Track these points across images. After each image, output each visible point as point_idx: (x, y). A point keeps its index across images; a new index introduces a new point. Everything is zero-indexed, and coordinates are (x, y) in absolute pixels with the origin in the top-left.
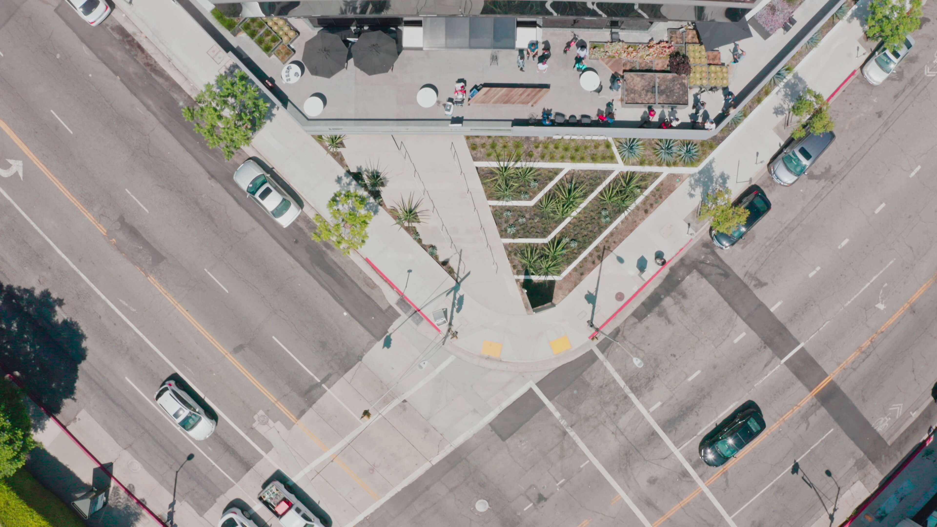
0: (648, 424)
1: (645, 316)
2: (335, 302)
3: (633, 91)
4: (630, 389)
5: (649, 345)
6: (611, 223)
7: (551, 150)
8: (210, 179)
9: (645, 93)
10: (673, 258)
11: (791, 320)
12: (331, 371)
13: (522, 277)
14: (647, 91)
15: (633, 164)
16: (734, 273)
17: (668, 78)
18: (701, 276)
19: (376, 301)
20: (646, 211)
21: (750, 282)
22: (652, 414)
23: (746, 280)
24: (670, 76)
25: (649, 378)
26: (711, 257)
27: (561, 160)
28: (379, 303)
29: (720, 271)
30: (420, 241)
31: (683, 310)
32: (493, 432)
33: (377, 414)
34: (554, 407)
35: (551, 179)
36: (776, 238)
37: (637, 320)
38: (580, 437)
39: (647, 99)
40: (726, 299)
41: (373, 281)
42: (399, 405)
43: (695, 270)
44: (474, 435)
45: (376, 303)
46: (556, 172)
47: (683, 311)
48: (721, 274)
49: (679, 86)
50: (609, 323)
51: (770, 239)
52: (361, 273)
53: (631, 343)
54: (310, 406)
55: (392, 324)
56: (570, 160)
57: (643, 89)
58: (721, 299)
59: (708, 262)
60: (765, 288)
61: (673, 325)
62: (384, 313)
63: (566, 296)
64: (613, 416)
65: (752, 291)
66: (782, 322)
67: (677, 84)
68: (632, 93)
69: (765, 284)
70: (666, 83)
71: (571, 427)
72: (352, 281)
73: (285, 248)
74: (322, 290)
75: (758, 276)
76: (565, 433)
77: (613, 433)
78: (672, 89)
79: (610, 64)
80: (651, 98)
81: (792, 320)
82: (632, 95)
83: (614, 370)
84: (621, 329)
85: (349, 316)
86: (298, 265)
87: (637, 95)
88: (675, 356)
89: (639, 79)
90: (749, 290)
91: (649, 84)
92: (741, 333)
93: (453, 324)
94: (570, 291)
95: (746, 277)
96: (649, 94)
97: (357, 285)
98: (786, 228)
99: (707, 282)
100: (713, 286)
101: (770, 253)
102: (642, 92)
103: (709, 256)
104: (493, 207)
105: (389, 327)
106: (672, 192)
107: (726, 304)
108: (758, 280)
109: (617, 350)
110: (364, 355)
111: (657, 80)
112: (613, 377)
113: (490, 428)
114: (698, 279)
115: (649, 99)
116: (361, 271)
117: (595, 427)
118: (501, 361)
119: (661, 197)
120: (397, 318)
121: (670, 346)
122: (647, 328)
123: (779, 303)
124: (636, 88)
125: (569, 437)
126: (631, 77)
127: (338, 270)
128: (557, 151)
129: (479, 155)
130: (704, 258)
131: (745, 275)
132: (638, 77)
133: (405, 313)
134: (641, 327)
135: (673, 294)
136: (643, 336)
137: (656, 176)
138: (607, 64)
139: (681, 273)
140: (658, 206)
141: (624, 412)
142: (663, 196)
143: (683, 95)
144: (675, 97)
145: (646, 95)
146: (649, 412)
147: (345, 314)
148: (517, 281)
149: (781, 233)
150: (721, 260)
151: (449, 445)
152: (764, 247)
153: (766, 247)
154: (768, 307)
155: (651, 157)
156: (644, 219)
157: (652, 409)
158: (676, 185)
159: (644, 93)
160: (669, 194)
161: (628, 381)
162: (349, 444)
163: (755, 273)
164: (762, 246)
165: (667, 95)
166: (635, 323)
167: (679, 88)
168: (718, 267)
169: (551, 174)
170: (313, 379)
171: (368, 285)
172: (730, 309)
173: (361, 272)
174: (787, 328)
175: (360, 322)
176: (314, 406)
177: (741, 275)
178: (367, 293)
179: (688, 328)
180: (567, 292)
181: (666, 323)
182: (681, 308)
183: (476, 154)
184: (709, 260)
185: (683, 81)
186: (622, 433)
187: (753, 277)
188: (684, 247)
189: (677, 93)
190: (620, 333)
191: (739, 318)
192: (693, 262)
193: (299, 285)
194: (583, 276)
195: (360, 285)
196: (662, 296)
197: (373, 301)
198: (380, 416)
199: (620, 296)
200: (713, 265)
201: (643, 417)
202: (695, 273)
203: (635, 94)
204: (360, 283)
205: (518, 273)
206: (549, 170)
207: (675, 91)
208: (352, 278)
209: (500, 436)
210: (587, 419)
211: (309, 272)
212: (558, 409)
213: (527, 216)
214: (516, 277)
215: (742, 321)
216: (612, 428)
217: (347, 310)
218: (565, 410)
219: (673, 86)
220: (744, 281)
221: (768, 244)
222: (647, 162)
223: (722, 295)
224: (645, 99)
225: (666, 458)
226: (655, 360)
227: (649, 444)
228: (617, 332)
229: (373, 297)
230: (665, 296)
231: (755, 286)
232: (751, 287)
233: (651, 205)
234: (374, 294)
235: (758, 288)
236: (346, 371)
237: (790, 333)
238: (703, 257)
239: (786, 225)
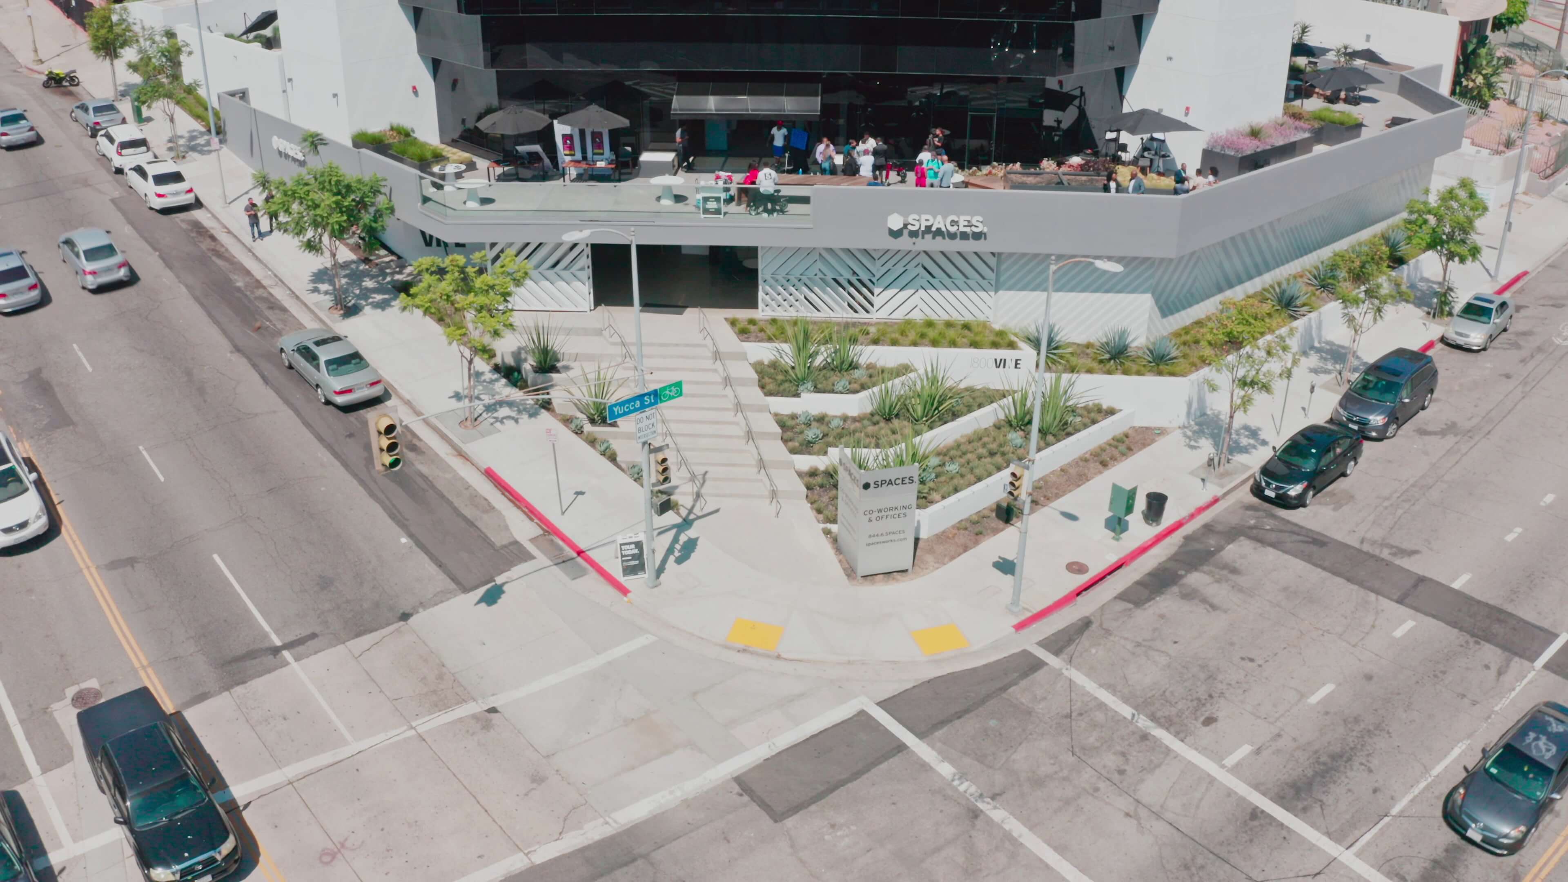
0: (1230, 793)
1: (1150, 599)
2: (389, 521)
4: (1152, 720)
5: (1175, 642)
12: (317, 629)
16: (1333, 539)
18: (1258, 544)
19: (484, 530)
20: (1104, 464)
21: (1378, 550)
22: (1235, 770)
23: (1367, 548)
25: (1199, 699)
26: (1272, 522)
28: (490, 535)
29: (1300, 538)
30: (611, 457)
31: (1239, 589)
32: (746, 798)
33: (405, 728)
34: (934, 753)
36: (1397, 498)
37: (1130, 606)
38: (1024, 825)
41: (489, 503)
42: (475, 717)
43: (1242, 538)
44: (685, 801)
45: (483, 533)
47: (1241, 591)
48: (1306, 543)
51: (1386, 499)
52: (467, 489)
53: (1126, 639)
54: (227, 688)
55: (509, 570)
58: (1326, 574)
59: (1268, 528)
60: (1417, 556)
61: (1225, 612)
62: (496, 551)
63: (946, 563)
64: (1116, 777)
65: (1392, 563)
66: (1492, 603)
69: (1416, 552)
71: (993, 798)
72: (442, 497)
73: (321, 439)
74: (369, 501)
75: (1392, 542)
76: (975, 814)
77: (1127, 815)
81: (1512, 600)
83: (1094, 685)
84: (1096, 619)
85: (412, 543)
86: (336, 463)
88: (1252, 660)
92: (1404, 621)
94: (951, 558)
95: (1366, 544)
97: (450, 503)
98: (1413, 486)
99: (1280, 553)
100: (1296, 557)
103: (1265, 521)
104: (776, 409)
105: (502, 573)
106: (1150, 444)
109: (1093, 651)
110: (418, 612)
112: (1096, 698)
113: (737, 789)
114: (1254, 548)
117: (1067, 802)
118: (778, 657)
119: (1130, 449)
120: (526, 561)
121: (1232, 644)
122: (1161, 617)
123: (1466, 576)
125: (990, 822)
127: (419, 480)
130: (1256, 523)
131: (1362, 542)
134: (1144, 616)
135: (1206, 568)
136: (1156, 630)
139: (1212, 542)
141: (1150, 768)
142: (1135, 449)
146: (1223, 766)
147: (404, 540)
148: (826, 532)
149: (1406, 491)
150: (1295, 525)
151: (601, 820)
152: (1381, 508)
153: (1386, 508)
154: (1444, 582)
156: (1101, 472)
157: (1231, 760)
161: (1142, 705)
162: (291, 783)
163: (1384, 539)
166: (1129, 611)
168: (1294, 533)
170: (266, 636)
171: (475, 507)
173: (468, 487)
174: (1508, 610)
175: (432, 557)
176: (239, 690)
177: (1352, 542)
178: (469, 517)
179: (1266, 616)
180: (946, 558)
181: (1206, 609)
182: (1233, 587)
184: (1270, 526)
186: (1158, 816)
187: (1382, 544)
190: (1095, 625)
191: (1383, 599)
192: (1234, 528)
193: (323, 489)
194: (983, 537)
195: (456, 505)
196: (1182, 572)
197: (478, 529)
198: (413, 732)
199: (1077, 568)
200: (1282, 532)
201: (1212, 780)
202: (1244, 542)
204: (458, 502)
208: (444, 493)
209: (766, 807)
210: (1038, 782)
212: (945, 757)
215: (1393, 603)
216: (1123, 803)
217: (411, 536)
218: (967, 761)
220: (1365, 550)
221: (1386, 504)
223: (1325, 570)
225: (1319, 873)
226: (1203, 667)
227: (1251, 841)
228: (1086, 624)
229: (480, 524)
230: (1189, 572)
231: (1394, 555)
232: (1386, 556)
233: (1113, 458)
235: (1402, 558)
236: (358, 635)
237: (1522, 619)
238: (1252, 522)
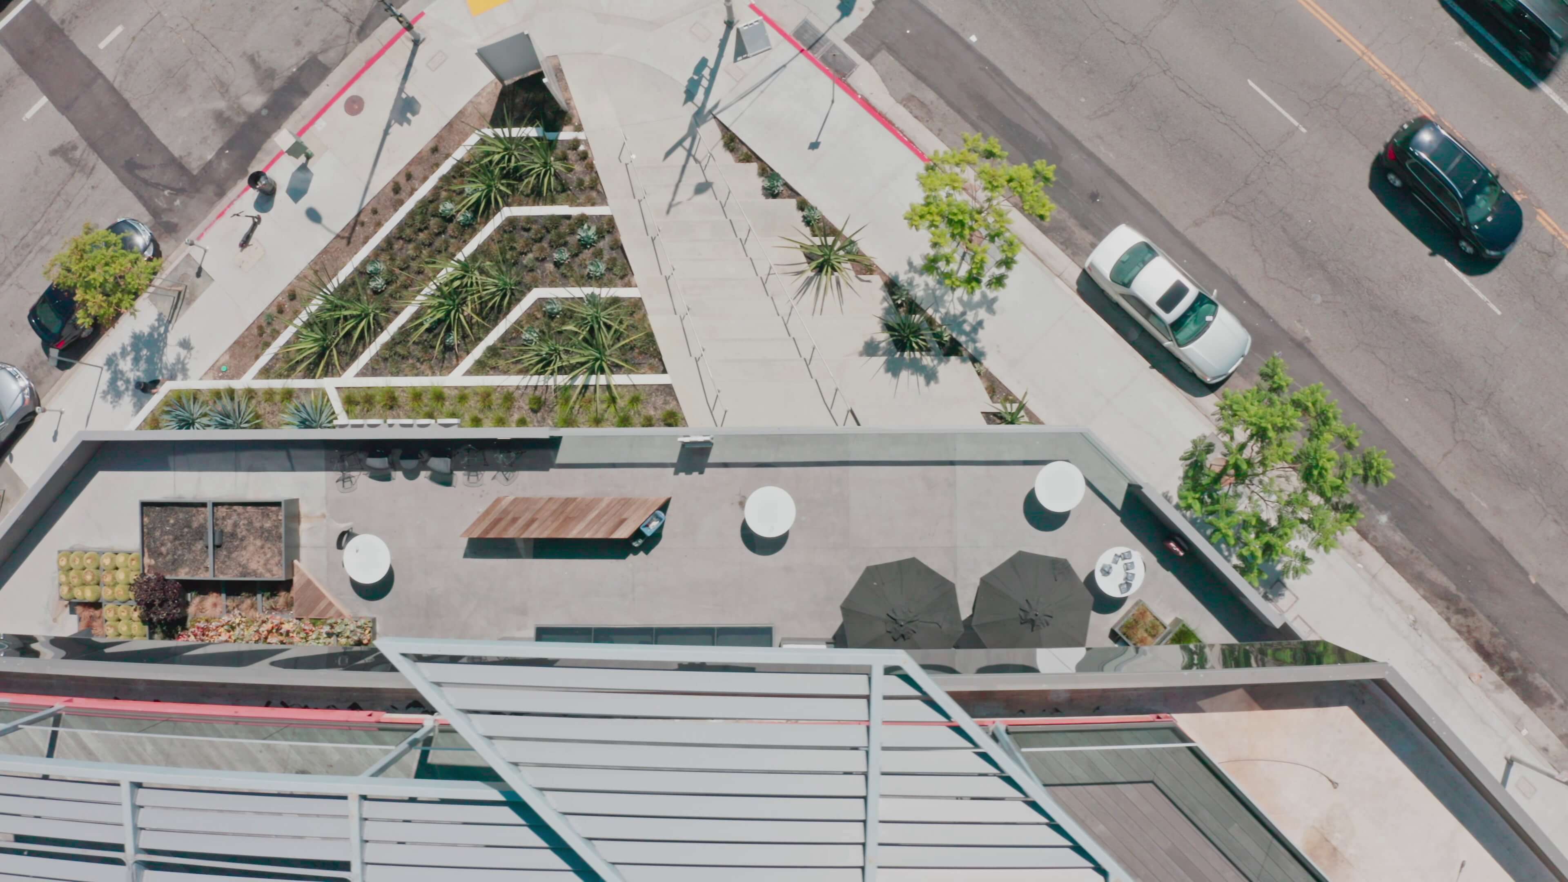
1: (301, 69)
2: (997, 63)
3: (267, 535)
5: (296, 8)
6: (365, 263)
7: (490, 415)
8: (1308, 339)
9: (238, 530)
10: (239, 196)
11: (10, 81)
13: (566, 135)
14: (233, 535)
15: (307, 391)
16: (116, 173)
17: (187, 570)
18: (183, 162)
20: (292, 297)
21: (85, 155)
23: (93, 158)
24: (183, 574)
26: (161, 203)
27: (466, 391)
28: (897, 63)
29: (144, 174)
30: (803, 205)
31: (223, 87)
35: (493, 351)
36: (30, 252)
37: (321, 58)
39: (235, 517)
40: (134, 115)
41: (911, 113)
43: (195, 173)
45: (903, 65)
46: (481, 367)
47: (222, 84)
48: (143, 167)
49: (163, 550)
50: (379, 47)
51: (42, 249)
52: (940, 130)
53: (335, 9)
55: (864, 20)
56: (447, 392)
57: (242, 540)
58: (144, 115)
59: (166, 192)
60: (56, 145)
61: (244, 53)
62: (884, 43)
63: (471, 102)
65: (81, 135)
66: (26, 78)
67: (168, 554)
68: (269, 531)
69: (54, 153)
70: (191, 557)
72: (959, 111)
73: (1121, 182)
74: (1029, 90)
75: (67, 169)
78: (177, 542)
79: (322, 605)
80: (224, 518)
81: (7, 81)
82: (268, 525)
84: (353, 37)
85: (962, 35)
86: (1088, 145)
87: (257, 525)
89: (253, 566)
90: (87, 139)
91: (230, 553)
92: (106, 48)
93: (725, 26)
94: (461, 113)
95: (91, 165)
96: (229, 529)
97: (949, 103)
98: (9, 275)
99: (170, 149)
100: (158, 141)
101: (42, 221)
102: (244, 533)
103: (165, 206)
104: (629, 285)
105: (872, 12)
106: (236, 343)
107: (134, 106)
108: (68, 160)
111: (209, 562)
114: (189, 154)
115: (229, 516)
116: (938, 135)
119: (260, 328)
121: (253, 9)
122: (298, 43)
123: (29, 115)
124: (259, 543)
126: (270, 571)
128: (476, 413)
129: (659, 401)
130: (175, 200)
131: (93, 168)
132: (254, 571)
133: (834, 47)
134: (312, 44)
135: (242, 119)
136: (307, 25)
137: (266, 372)
138: (330, 604)
139: (224, 164)
140: (267, 308)
142: (255, 331)
143: (154, 529)
144: (172, 521)
145: (235, 525)
147: (973, 39)
148: (579, 128)
149: (19, 265)
150: (140, 197)
152: (53, 231)
153: (49, 231)
154: (51, 106)
155: (268, 409)
156: (298, 278)
158: (227, 357)
159: (241, 532)
160: (243, 336)
163: (73, 175)
164: (56, 234)
165: (189, 527)
166: (324, 51)
167: (162, 545)
168: (146, 182)
169: (492, 362)
171: (922, 104)
172: (127, 95)
174: (18, 66)
175: (940, 22)
177: (102, 167)
178: (923, 85)
179: (214, 49)
180: (469, 109)
181: (259, 56)
182: (227, 91)
183: (666, 403)
184: (164, 196)
185: (153, 562)
187: (77, 165)
188: (214, 222)
189: (167, 533)
190: (356, 29)
191: (110, 77)
192: (198, 191)
193: (1083, 100)
194: (432, 145)
196: (264, 112)
197: (910, 70)
199: (355, 106)
200: (156, 185)
202: (194, 166)
203: (261, 527)
204: (941, 107)
205: (574, 145)
206: (495, 369)
207: (171, 537)
208: (959, 117)
211: (1060, 128)
213: (550, 266)
214: (581, 136)
215: (105, 73)
217: (969, 47)
219: (176, 548)
220: (96, 155)
221: (47, 239)
222: (278, 398)
223: (141, 123)
224: (239, 514)
228: (363, 32)
229: (911, 78)
230: (258, 112)
231: (75, 148)
232: (82, 145)
233: (281, 311)
234: (907, 82)
235: (69, 142)
237: (13, 56)
238: (178, 203)
239: (8, 282)
